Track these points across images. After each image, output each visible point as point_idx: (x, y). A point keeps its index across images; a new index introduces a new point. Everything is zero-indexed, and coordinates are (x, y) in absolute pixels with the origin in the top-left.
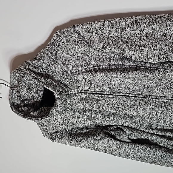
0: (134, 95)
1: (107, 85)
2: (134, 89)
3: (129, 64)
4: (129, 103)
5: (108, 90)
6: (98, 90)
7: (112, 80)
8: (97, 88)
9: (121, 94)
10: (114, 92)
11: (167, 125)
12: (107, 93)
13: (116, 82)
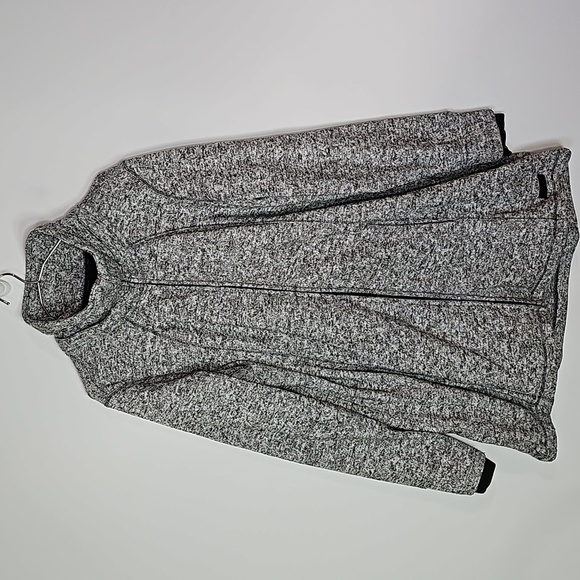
0: (250, 286)
1: (196, 265)
2: (249, 275)
3: (226, 222)
4: (245, 301)
5: (201, 277)
6: (181, 278)
7: (203, 255)
8: (180, 272)
9: (227, 284)
10: (213, 282)
11: (338, 356)
12: (201, 283)
13: (213, 259)
